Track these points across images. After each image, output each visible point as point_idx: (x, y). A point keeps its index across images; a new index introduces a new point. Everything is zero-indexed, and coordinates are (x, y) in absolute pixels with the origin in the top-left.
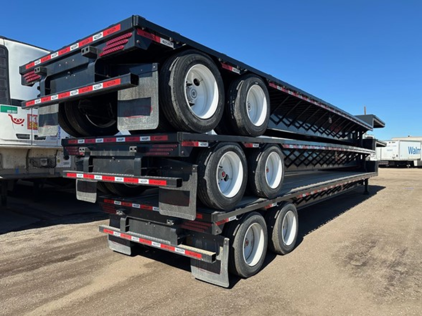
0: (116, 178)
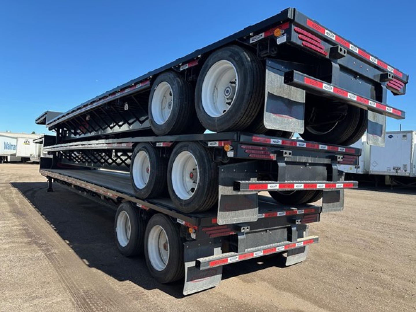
0: (318, 185)
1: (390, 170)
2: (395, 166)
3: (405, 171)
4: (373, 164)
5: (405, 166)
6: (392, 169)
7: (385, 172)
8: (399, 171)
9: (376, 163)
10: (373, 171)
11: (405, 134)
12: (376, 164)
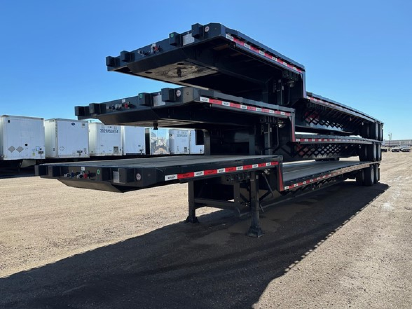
1: (75, 153)
2: (78, 150)
3: (86, 153)
4: (61, 149)
5: (85, 149)
6: (76, 152)
7: (71, 155)
8: (82, 154)
9: (63, 147)
10: (61, 155)
11: (83, 123)
12: (63, 149)
